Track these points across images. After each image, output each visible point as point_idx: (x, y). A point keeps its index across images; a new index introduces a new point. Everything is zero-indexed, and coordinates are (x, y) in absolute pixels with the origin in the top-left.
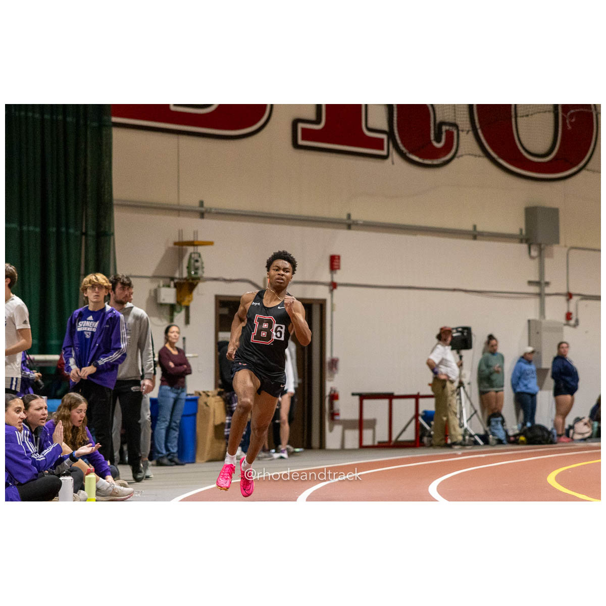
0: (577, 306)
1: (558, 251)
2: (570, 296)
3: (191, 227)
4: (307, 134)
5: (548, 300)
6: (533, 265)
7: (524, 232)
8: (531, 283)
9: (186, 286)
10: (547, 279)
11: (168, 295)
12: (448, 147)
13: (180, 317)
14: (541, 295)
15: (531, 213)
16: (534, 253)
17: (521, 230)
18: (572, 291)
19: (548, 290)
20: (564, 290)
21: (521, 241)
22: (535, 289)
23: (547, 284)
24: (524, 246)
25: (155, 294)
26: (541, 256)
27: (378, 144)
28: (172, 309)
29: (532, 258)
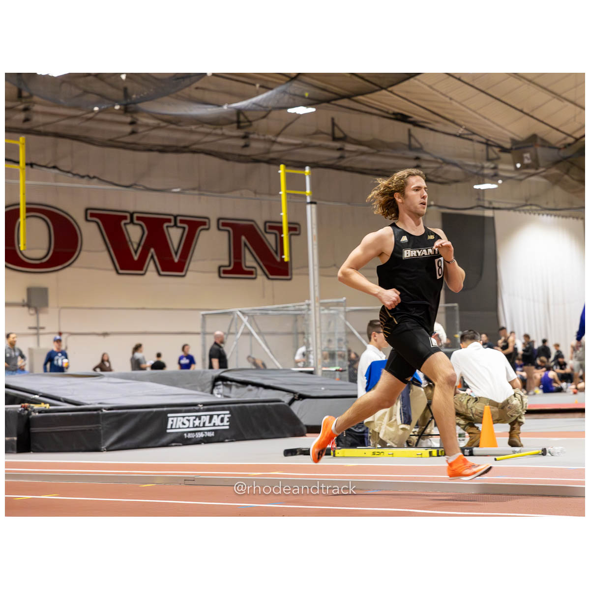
0: (66, 339)
1: (53, 311)
2: (60, 334)
5: (41, 337)
6: (34, 318)
7: (26, 301)
8: (30, 328)
10: (41, 325)
14: (37, 334)
15: (30, 291)
16: (32, 312)
17: (24, 301)
18: (62, 330)
19: (41, 331)
20: (57, 331)
21: (23, 306)
22: (34, 331)
23: (43, 328)
24: (26, 309)
26: (38, 313)
29: (31, 315)
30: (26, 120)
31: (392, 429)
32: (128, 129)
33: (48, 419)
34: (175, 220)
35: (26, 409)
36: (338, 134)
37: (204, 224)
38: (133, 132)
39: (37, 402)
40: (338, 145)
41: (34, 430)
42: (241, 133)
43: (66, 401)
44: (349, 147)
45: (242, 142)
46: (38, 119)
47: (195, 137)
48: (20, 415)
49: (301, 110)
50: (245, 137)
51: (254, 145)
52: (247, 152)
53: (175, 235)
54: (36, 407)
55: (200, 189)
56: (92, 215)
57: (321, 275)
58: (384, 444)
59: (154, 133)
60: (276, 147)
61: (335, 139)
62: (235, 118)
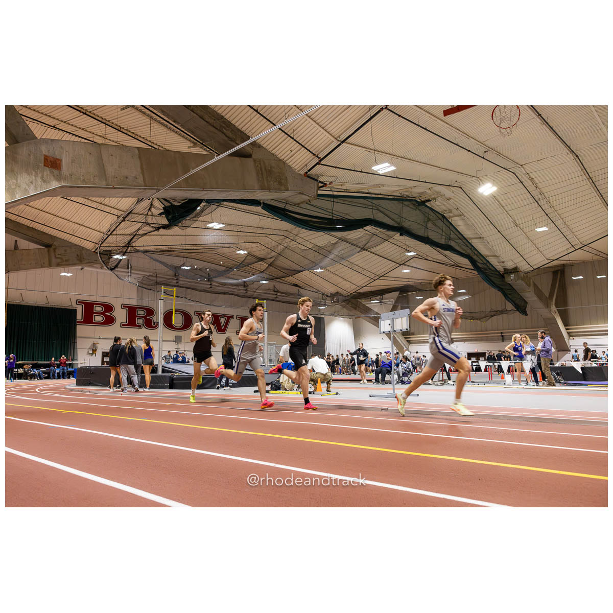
1: (183, 343)
2: (185, 351)
3: (95, 341)
4: (123, 325)
6: (177, 346)
9: (94, 351)
11: (91, 352)
12: (156, 326)
13: (94, 355)
15: (176, 336)
16: (176, 343)
17: (174, 340)
21: (174, 342)
25: (88, 352)
26: (178, 344)
27: (140, 326)
28: (92, 354)
30: (177, 283)
31: (289, 385)
32: (209, 286)
33: (179, 379)
34: (223, 316)
35: (172, 375)
36: (276, 290)
37: (232, 317)
38: (210, 288)
39: (176, 373)
40: (275, 293)
41: (174, 382)
42: (245, 289)
43: (185, 373)
44: (279, 294)
45: (245, 292)
46: (181, 283)
47: (230, 290)
48: (170, 377)
49: (264, 282)
50: (246, 290)
51: (249, 293)
52: (246, 295)
53: (223, 320)
54: (176, 374)
55: (231, 306)
56: (197, 313)
57: (268, 334)
58: (286, 390)
59: (217, 288)
60: (255, 294)
61: (274, 291)
62: (243, 284)
